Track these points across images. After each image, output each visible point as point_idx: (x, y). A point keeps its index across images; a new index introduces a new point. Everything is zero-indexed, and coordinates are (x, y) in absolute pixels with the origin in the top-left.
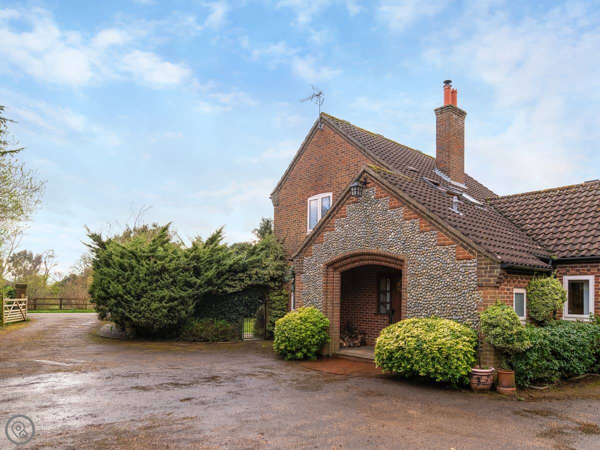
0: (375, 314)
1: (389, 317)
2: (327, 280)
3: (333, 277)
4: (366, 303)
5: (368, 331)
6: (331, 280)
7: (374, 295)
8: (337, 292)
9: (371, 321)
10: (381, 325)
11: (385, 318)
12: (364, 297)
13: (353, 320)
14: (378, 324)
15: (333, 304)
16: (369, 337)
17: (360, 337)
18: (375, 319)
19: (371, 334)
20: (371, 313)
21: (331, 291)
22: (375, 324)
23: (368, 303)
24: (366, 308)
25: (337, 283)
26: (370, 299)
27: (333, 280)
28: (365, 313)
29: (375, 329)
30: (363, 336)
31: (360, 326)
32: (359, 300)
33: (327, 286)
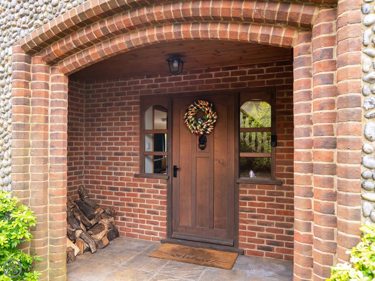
0: (136, 176)
1: (168, 182)
2: (28, 94)
3: (47, 86)
4: (116, 154)
5: (122, 209)
6: (39, 94)
7: (134, 139)
8: (58, 128)
9: (128, 190)
10: (149, 196)
11: (159, 184)
12: (112, 144)
13: (90, 187)
14: (142, 196)
15: (46, 161)
16: (123, 219)
17: (105, 222)
18: (136, 185)
19: (128, 215)
20: (128, 174)
21: (37, 126)
22: (136, 195)
23: (122, 154)
24: (117, 164)
25: (58, 103)
26: (126, 146)
27: (47, 95)
28: (115, 174)
29: (136, 206)
30: (112, 219)
31: (105, 198)
32: (101, 149)
33: (27, 111)
